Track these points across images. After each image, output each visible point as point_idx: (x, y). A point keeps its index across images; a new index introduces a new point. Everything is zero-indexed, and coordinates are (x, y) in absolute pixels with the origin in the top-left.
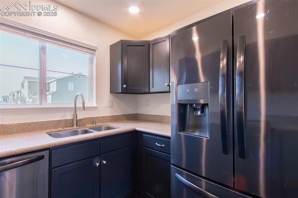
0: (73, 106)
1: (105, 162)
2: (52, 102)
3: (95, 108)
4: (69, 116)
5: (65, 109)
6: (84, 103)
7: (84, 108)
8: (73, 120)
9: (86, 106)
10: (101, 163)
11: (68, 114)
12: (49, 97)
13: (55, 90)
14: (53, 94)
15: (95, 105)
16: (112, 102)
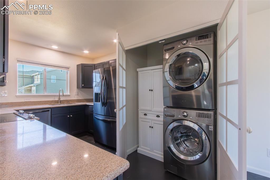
0: (58, 94)
1: (71, 116)
3: (69, 96)
4: (57, 99)
5: (55, 96)
6: (63, 93)
8: (58, 100)
9: (64, 94)
10: (70, 116)
11: (56, 98)
12: (34, 89)
13: (39, 82)
14: (37, 86)
15: (69, 94)
16: (78, 92)
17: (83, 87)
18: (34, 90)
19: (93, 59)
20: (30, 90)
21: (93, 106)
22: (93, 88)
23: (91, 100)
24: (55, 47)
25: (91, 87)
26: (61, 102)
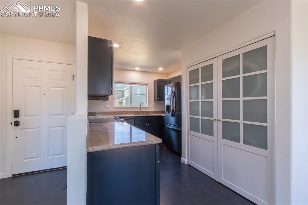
0: (140, 106)
1: (149, 125)
2: (126, 105)
3: (147, 107)
5: (137, 108)
6: (143, 106)
7: (143, 107)
8: (140, 111)
11: (138, 109)
12: (124, 101)
13: (128, 96)
14: (127, 99)
15: (148, 106)
16: (155, 105)
17: (158, 100)
18: (124, 103)
19: (167, 74)
20: (122, 103)
21: (164, 116)
22: (164, 101)
23: (163, 112)
24: (137, 69)
25: (164, 100)
26: (142, 112)
